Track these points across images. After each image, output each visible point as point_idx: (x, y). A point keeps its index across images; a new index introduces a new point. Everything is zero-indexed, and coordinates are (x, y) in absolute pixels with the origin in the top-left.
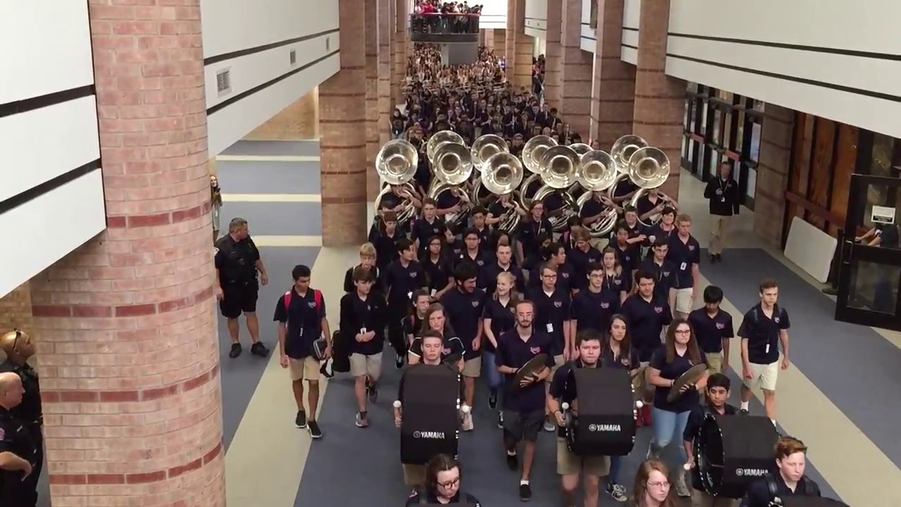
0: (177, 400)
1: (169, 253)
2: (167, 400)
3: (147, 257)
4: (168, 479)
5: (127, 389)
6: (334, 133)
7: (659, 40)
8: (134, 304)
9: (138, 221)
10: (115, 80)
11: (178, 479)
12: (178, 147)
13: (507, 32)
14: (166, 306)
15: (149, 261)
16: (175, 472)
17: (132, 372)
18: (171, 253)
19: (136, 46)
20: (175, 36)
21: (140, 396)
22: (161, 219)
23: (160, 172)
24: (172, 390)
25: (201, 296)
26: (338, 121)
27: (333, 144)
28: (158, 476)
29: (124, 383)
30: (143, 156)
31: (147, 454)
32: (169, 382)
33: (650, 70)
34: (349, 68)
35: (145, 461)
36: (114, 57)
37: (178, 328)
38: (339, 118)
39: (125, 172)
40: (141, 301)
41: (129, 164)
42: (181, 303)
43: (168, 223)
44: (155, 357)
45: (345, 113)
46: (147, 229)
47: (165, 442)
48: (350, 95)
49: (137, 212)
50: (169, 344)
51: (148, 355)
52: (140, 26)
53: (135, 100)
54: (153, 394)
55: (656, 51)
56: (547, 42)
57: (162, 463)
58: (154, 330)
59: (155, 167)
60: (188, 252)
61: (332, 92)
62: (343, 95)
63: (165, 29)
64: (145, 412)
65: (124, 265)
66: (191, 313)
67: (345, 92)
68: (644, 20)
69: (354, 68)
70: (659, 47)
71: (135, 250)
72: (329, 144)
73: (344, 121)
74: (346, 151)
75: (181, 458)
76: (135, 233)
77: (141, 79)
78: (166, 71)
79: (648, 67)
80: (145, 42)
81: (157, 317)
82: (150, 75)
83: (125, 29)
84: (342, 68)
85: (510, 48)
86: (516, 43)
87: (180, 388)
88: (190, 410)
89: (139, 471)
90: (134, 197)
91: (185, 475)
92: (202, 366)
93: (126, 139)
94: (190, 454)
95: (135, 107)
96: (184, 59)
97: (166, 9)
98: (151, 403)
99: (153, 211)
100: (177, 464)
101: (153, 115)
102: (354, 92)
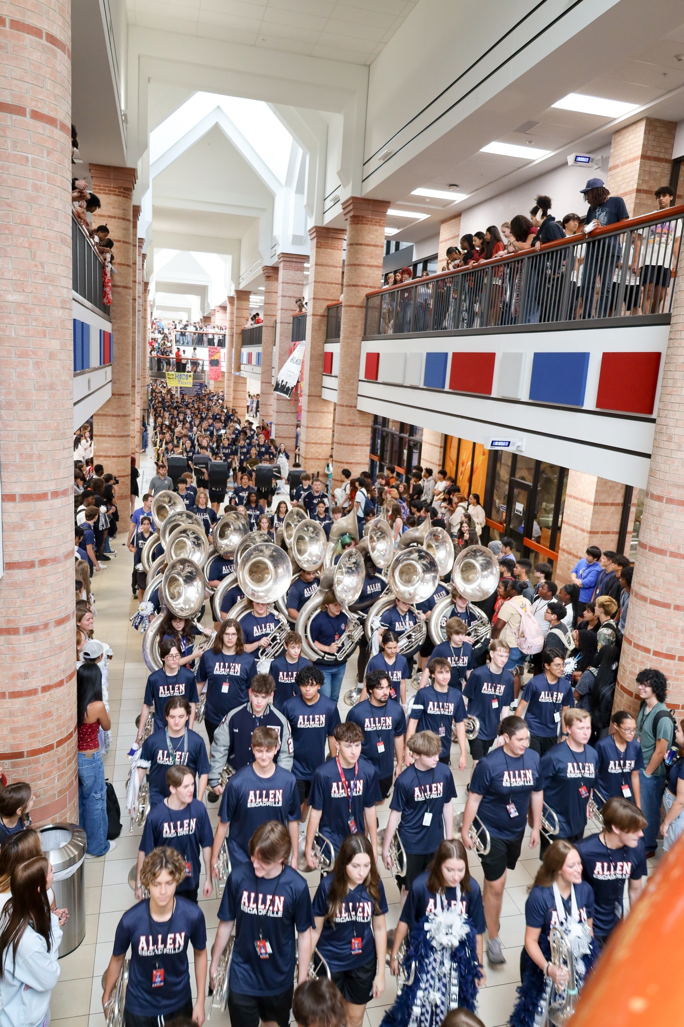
0: (49, 634)
1: (46, 522)
2: (41, 634)
3: (31, 525)
4: (40, 695)
5: (11, 626)
6: (105, 445)
7: (353, 384)
8: (20, 561)
9: (26, 498)
10: (14, 392)
11: (47, 694)
12: (56, 443)
13: (226, 374)
14: (43, 563)
15: (33, 528)
16: (45, 689)
17: (15, 612)
18: (49, 522)
19: (31, 367)
20: (59, 362)
21: (21, 631)
22: (42, 497)
23: (43, 461)
24: (46, 626)
25: (67, 556)
26: (109, 436)
27: (104, 454)
28: (32, 692)
29: (9, 621)
30: (32, 449)
31: (25, 676)
32: (43, 620)
33: (346, 406)
34: (118, 395)
35: (23, 681)
36: (14, 374)
37: (51, 579)
38: (110, 434)
39: (18, 460)
40: (26, 558)
41: (21, 454)
42: (55, 560)
43: (47, 500)
44: (33, 601)
45: (114, 430)
46: (32, 504)
47: (39, 666)
48: (119, 416)
49: (25, 491)
50: (45, 591)
51: (29, 600)
52: (35, 353)
53: (28, 407)
54: (31, 630)
55: (351, 393)
56: (262, 382)
57: (36, 682)
58: (33, 581)
59: (40, 457)
60: (60, 522)
61: (106, 413)
62: (114, 416)
63: (52, 356)
64: (24, 642)
65: (14, 530)
66: (60, 567)
67: (115, 413)
68: (342, 370)
69: (123, 395)
70: (353, 390)
71: (22, 520)
72: (101, 454)
73: (114, 436)
74: (115, 459)
75: (50, 678)
76: (23, 507)
77: (33, 391)
78: (52, 387)
79: (345, 404)
80: (37, 364)
81: (37, 571)
82: (40, 389)
83: (23, 354)
84: (113, 394)
85: (229, 387)
86: (234, 383)
87: (52, 624)
88: (57, 642)
89: (17, 689)
90: (24, 480)
91: (52, 691)
92: (66, 608)
93: (20, 436)
94: (56, 675)
95: (28, 412)
96: (63, 378)
97: (53, 342)
98: (30, 636)
99: (38, 490)
100: (47, 683)
101: (41, 418)
102: (121, 414)
